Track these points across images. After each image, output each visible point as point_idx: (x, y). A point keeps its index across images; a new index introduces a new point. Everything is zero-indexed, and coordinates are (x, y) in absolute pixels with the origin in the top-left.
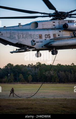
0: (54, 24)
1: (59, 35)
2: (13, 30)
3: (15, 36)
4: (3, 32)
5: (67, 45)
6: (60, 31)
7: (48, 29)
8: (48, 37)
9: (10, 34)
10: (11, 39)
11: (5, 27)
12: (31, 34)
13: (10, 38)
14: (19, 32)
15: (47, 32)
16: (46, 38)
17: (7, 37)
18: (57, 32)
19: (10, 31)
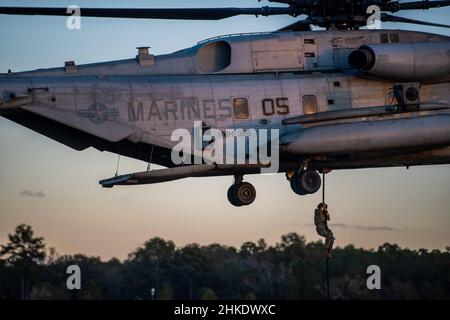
0: (310, 48)
1: (331, 102)
2: (107, 78)
3: (116, 106)
4: (56, 89)
5: (363, 146)
6: (337, 84)
7: (277, 74)
8: (277, 109)
9: (94, 95)
10: (95, 122)
11: (70, 64)
12: (193, 99)
13: (91, 116)
14: (137, 87)
15: (271, 89)
16: (265, 114)
17: (79, 113)
18: (320, 87)
19: (89, 85)
